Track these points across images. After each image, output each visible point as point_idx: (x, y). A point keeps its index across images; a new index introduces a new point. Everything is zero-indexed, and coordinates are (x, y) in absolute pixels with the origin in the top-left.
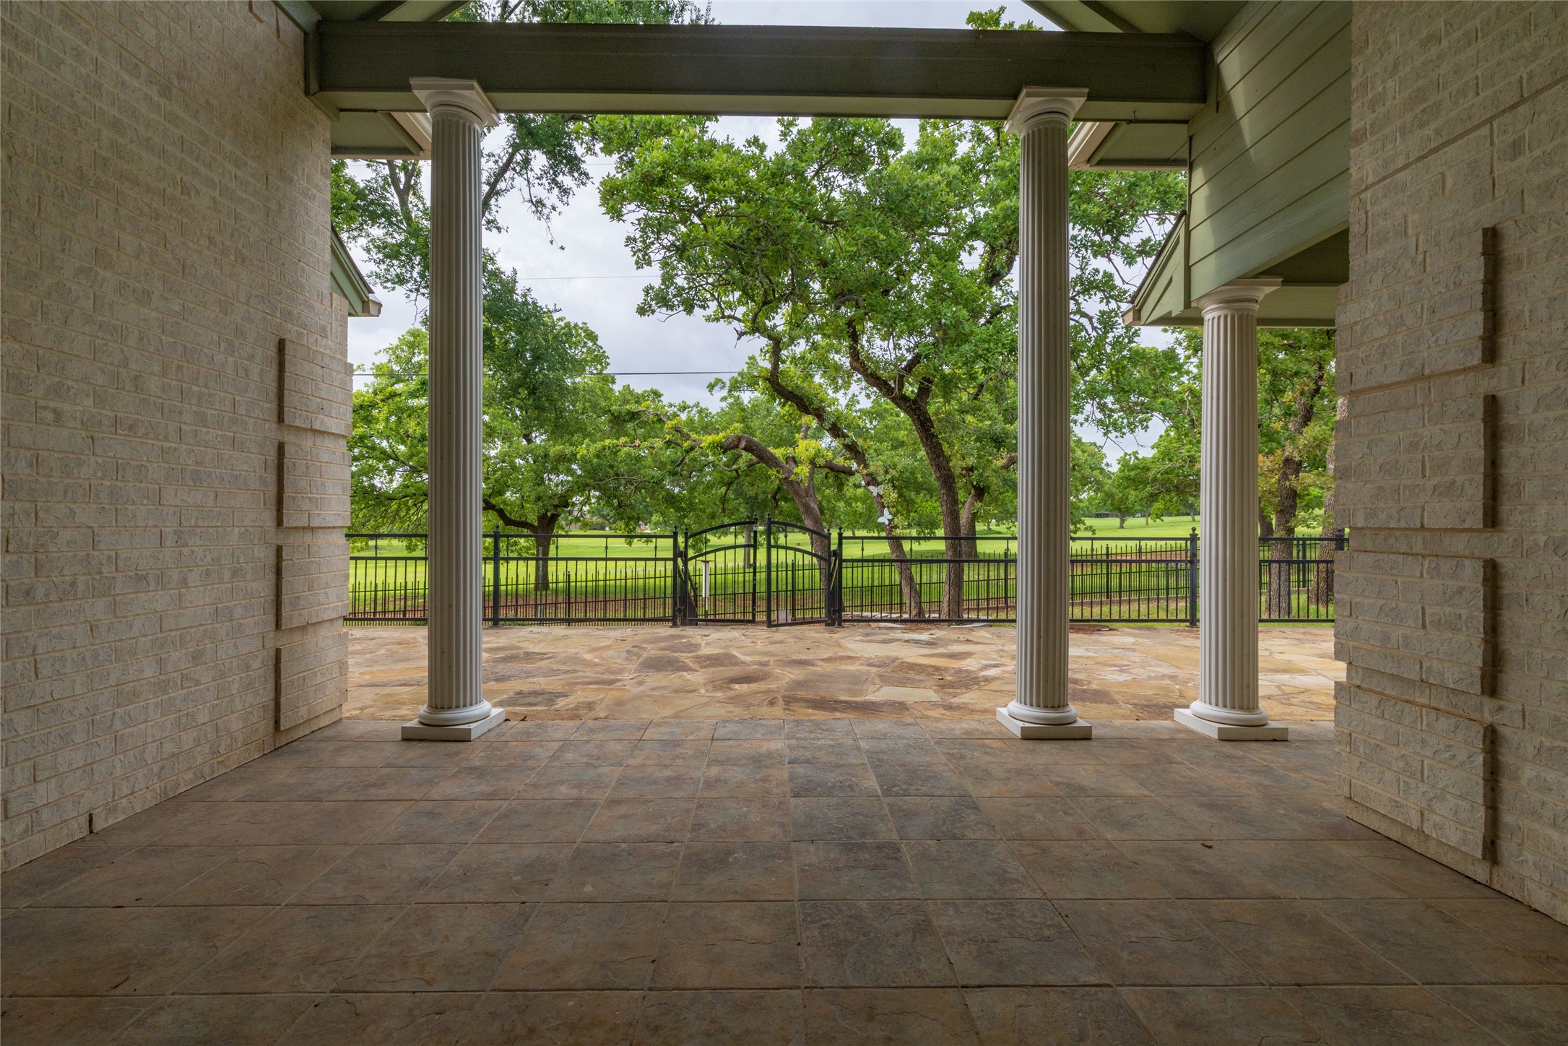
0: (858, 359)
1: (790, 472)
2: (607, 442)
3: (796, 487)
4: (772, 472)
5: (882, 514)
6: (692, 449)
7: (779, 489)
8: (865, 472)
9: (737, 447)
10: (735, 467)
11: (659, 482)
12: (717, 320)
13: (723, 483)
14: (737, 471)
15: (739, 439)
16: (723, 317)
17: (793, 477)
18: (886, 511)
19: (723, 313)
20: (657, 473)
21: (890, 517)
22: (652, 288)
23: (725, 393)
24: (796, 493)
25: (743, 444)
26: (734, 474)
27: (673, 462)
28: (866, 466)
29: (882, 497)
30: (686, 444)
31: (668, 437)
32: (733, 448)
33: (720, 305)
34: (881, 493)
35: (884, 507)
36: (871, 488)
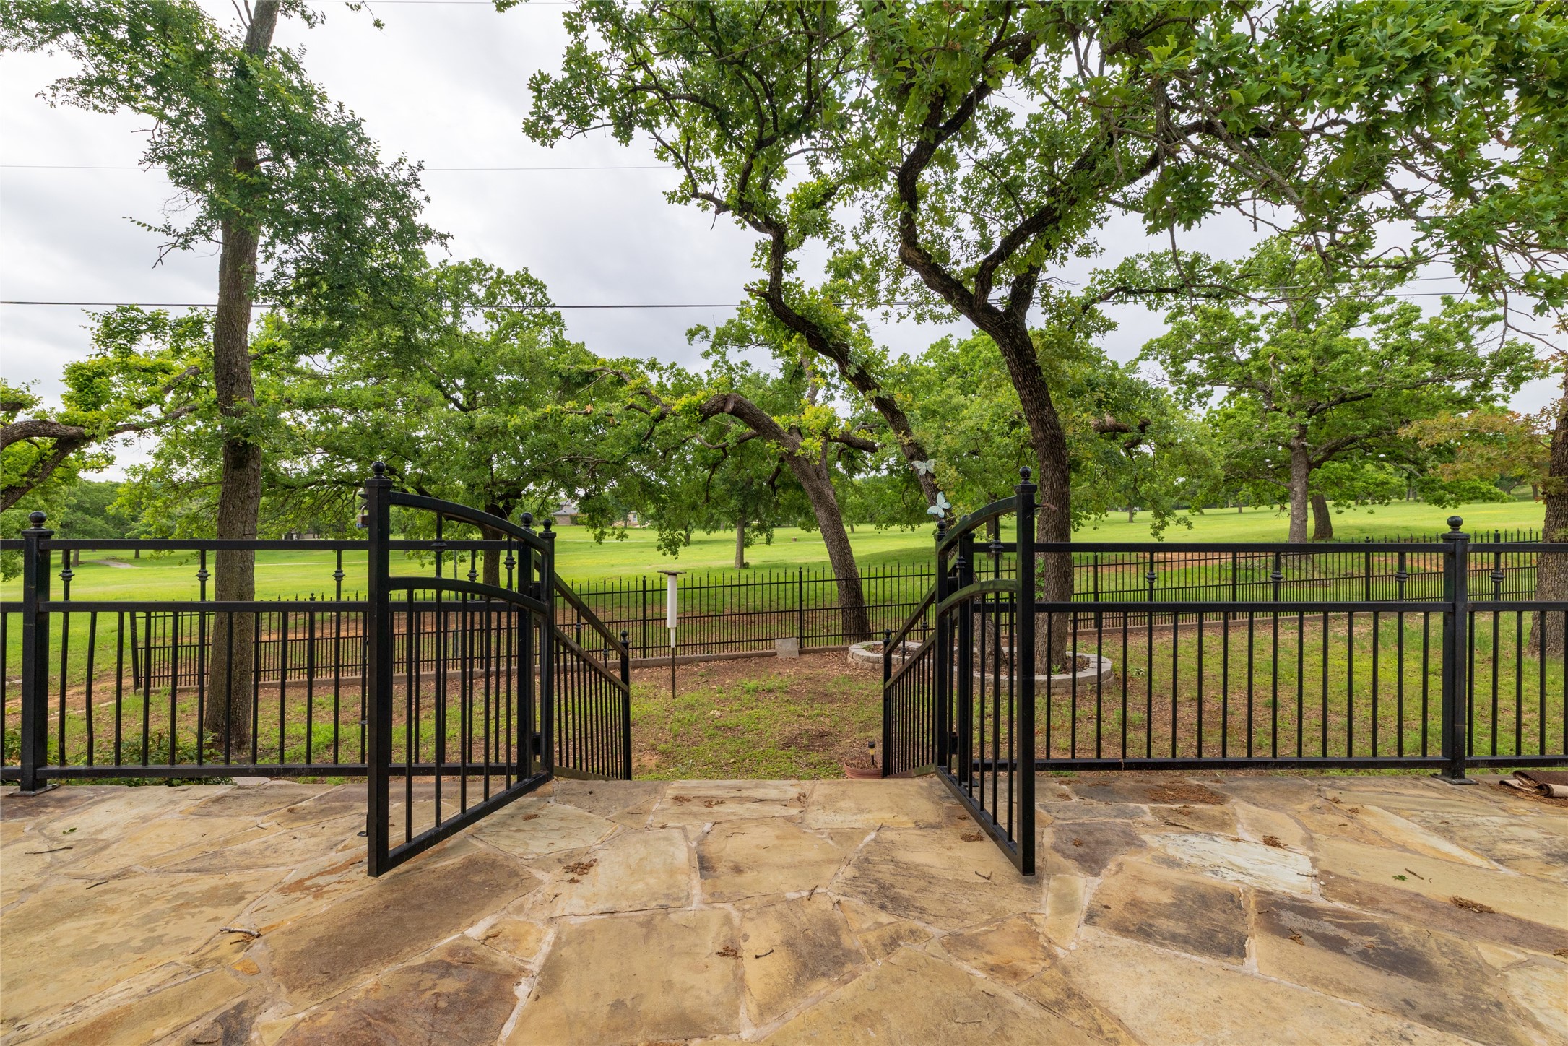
0: (915, 243)
1: (796, 445)
2: (549, 408)
3: (805, 465)
4: (771, 446)
5: (934, 502)
6: (662, 417)
7: (779, 470)
8: (906, 441)
9: (722, 410)
10: (720, 443)
11: (621, 462)
12: (685, 199)
13: (706, 466)
14: (723, 448)
15: (725, 399)
16: (695, 195)
17: (799, 452)
18: (940, 497)
19: (695, 186)
20: (619, 451)
21: (947, 506)
22: (545, 79)
23: (707, 346)
24: (804, 474)
25: (730, 406)
26: (721, 453)
27: (638, 435)
28: (908, 433)
29: (933, 476)
30: (655, 411)
31: (630, 401)
32: (716, 412)
33: (690, 175)
34: (932, 471)
35: (937, 491)
36: (916, 463)
